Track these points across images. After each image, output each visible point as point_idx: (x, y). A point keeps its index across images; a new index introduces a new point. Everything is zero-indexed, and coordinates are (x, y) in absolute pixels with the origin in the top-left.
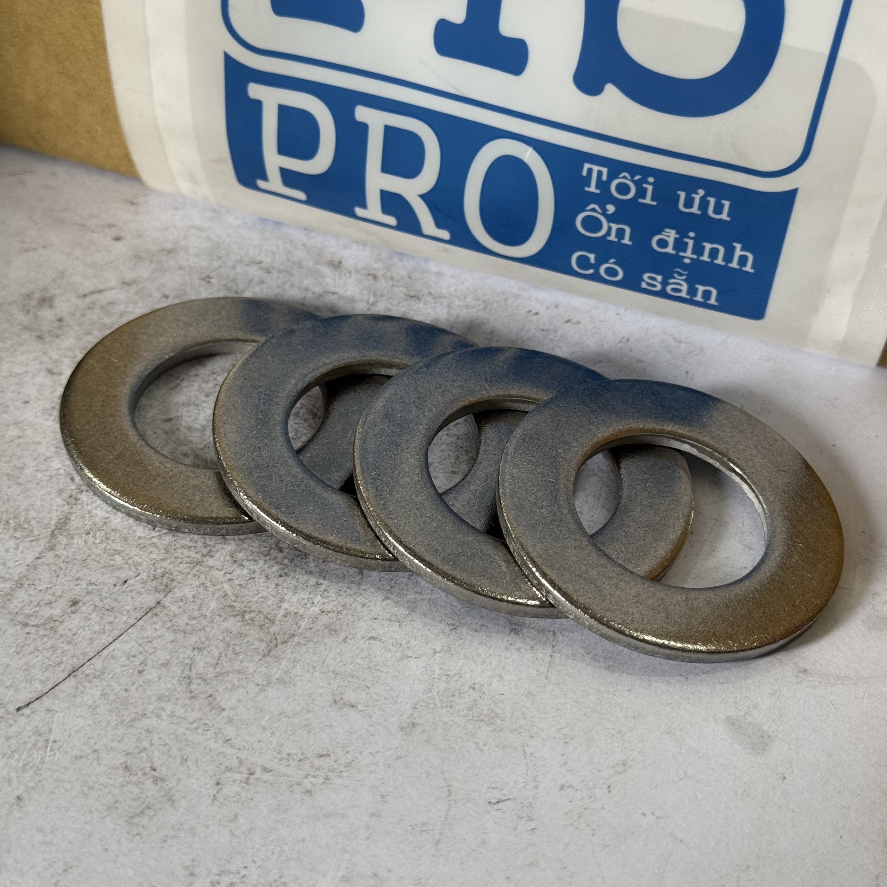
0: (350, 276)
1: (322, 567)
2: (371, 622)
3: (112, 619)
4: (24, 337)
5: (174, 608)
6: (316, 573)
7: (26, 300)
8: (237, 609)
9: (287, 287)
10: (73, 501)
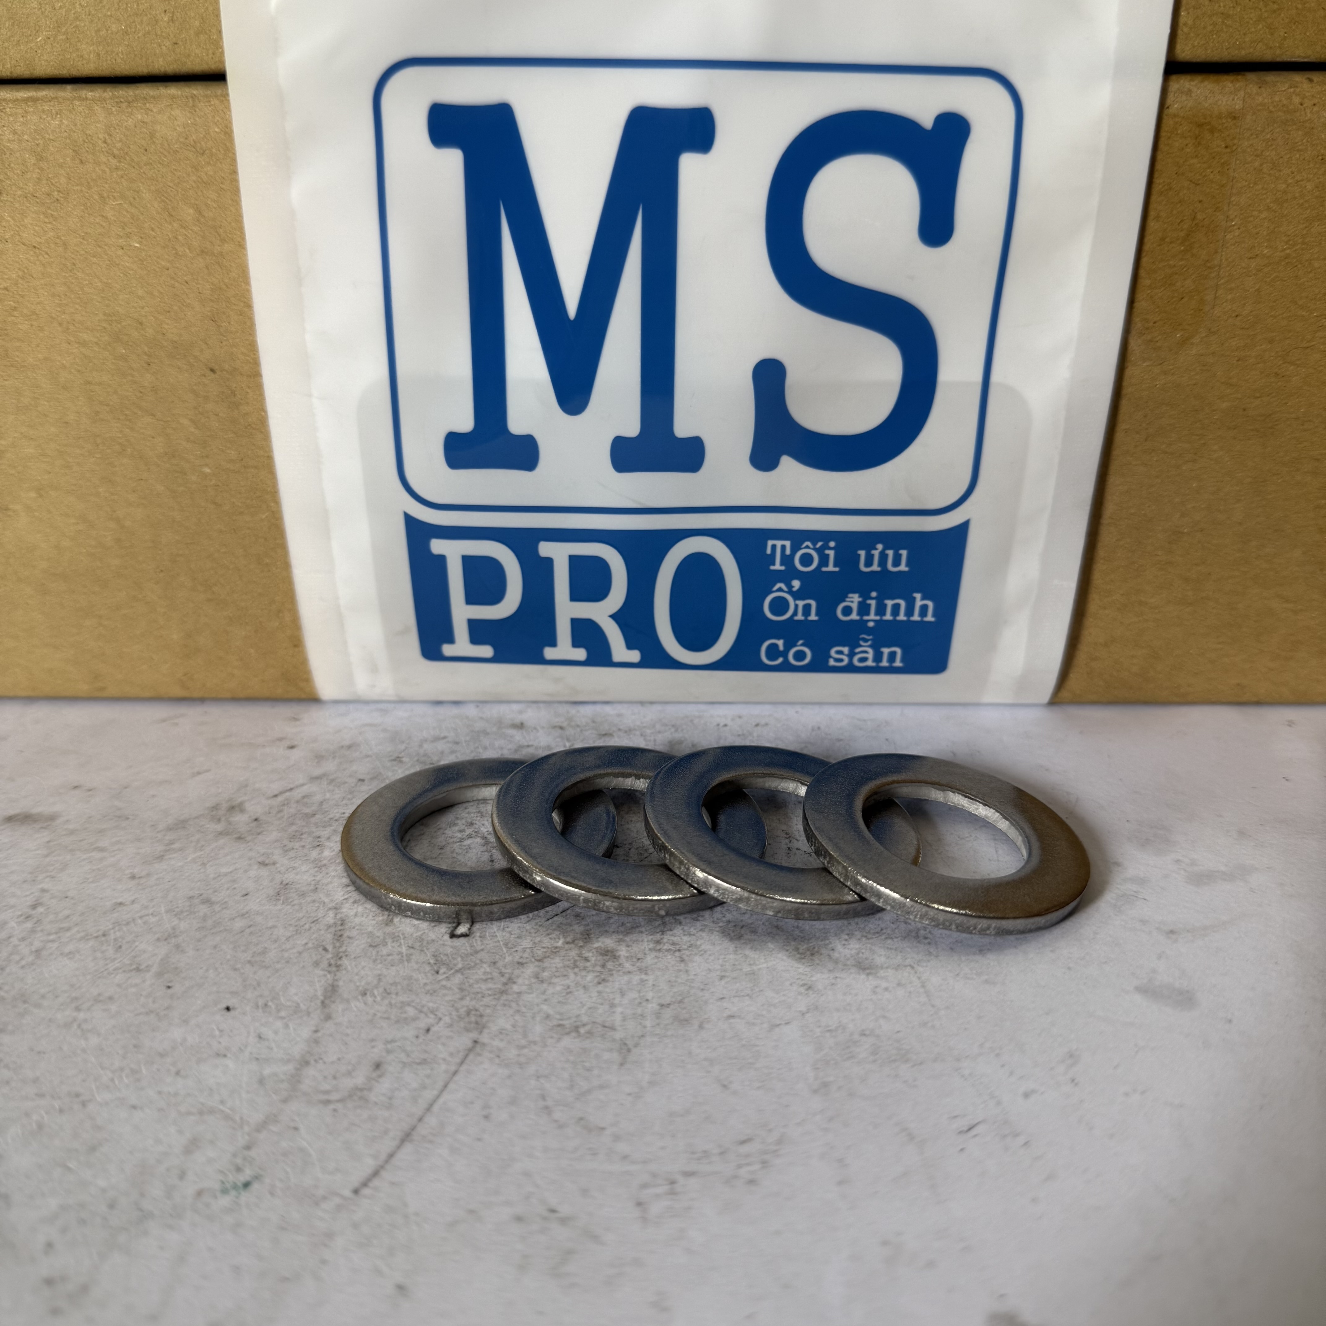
0: (538, 731)
1: (638, 964)
2: (719, 1003)
3: (429, 1072)
4: (222, 842)
5: (496, 1043)
6: (635, 971)
7: (212, 811)
8: (568, 1026)
9: (481, 750)
10: (334, 969)
